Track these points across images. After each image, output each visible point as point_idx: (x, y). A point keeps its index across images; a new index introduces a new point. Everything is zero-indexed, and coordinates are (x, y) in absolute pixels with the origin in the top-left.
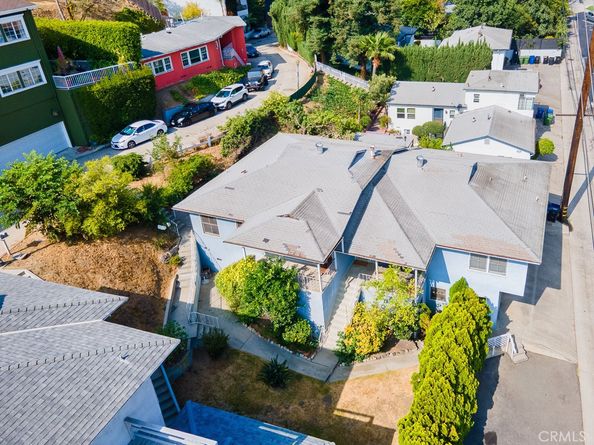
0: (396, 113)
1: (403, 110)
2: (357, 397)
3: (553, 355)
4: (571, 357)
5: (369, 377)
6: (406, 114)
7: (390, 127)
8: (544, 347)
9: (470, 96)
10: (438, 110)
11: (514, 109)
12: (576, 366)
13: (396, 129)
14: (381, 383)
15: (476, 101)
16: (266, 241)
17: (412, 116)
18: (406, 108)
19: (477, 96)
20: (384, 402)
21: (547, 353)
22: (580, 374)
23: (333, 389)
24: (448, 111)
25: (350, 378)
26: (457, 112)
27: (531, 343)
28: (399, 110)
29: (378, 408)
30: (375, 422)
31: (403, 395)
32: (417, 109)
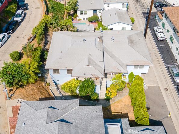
0: (80, 13)
1: (83, 12)
2: (115, 108)
3: (154, 86)
4: (158, 85)
5: (115, 103)
6: (84, 13)
7: (78, 18)
8: (152, 84)
9: (106, 5)
10: (95, 11)
11: (121, 8)
12: (159, 87)
13: (80, 19)
14: (119, 103)
15: (108, 7)
16: (85, 74)
17: (86, 14)
18: (84, 11)
19: (108, 5)
20: (122, 108)
21: (152, 86)
22: (160, 89)
23: (108, 108)
24: (99, 10)
25: (111, 104)
26: (102, 11)
27: (148, 84)
28: (81, 12)
29: (121, 109)
30: (123, 113)
31: (125, 105)
32: (87, 11)
